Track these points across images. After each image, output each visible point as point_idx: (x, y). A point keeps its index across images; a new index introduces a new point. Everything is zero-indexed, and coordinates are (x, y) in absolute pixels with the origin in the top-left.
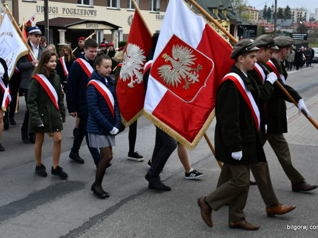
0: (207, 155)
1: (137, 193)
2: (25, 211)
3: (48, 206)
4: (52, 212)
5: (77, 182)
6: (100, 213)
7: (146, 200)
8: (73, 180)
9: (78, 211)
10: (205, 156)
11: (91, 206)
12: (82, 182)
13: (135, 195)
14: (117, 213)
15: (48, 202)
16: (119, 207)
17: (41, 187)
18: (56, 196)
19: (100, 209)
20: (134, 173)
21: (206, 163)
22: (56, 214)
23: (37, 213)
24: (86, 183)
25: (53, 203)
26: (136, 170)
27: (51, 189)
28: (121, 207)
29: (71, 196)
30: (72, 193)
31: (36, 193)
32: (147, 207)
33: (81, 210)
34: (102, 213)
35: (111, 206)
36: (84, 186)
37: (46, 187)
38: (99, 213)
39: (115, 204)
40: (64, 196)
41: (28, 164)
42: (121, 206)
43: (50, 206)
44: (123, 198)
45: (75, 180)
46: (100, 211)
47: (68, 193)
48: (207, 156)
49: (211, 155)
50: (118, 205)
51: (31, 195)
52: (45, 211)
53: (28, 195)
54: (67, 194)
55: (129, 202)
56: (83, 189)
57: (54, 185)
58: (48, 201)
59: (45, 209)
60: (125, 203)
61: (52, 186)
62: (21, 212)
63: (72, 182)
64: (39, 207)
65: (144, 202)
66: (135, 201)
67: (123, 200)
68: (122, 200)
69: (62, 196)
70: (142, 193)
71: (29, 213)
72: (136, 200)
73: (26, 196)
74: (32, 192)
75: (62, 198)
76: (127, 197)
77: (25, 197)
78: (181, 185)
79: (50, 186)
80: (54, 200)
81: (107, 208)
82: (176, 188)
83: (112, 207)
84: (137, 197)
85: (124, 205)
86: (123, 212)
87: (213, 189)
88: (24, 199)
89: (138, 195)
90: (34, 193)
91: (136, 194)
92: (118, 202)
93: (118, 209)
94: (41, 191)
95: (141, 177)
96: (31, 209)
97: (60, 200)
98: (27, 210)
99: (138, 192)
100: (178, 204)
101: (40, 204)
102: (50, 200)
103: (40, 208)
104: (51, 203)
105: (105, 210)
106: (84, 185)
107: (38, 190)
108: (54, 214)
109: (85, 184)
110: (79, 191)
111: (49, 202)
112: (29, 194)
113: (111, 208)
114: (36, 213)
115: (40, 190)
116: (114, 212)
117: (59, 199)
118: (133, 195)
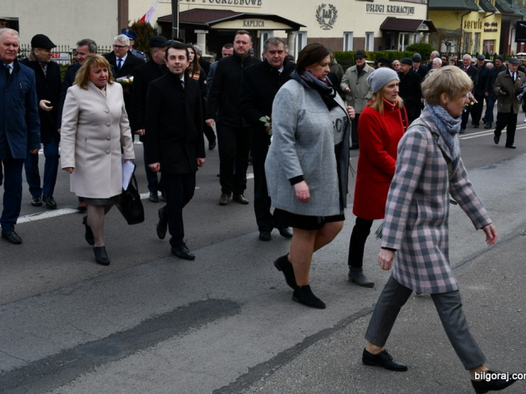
0: (461, 260)
1: (334, 326)
2: (136, 350)
3: (176, 343)
4: (182, 355)
5: (227, 300)
6: (268, 360)
7: (351, 340)
8: (220, 298)
9: (228, 354)
10: (459, 262)
11: (251, 346)
12: (235, 303)
13: (330, 329)
14: (297, 361)
15: (175, 337)
16: (302, 350)
17: (163, 308)
18: (189, 326)
19: (268, 352)
20: (329, 288)
21: (461, 274)
22: (190, 358)
23: (158, 356)
24: (243, 304)
25: (185, 337)
26: (332, 284)
27: (181, 312)
28: (305, 350)
29: (216, 326)
30: (218, 321)
31: (155, 318)
32: (352, 352)
33: (233, 352)
34: (271, 359)
35: (286, 348)
36: (239, 310)
37: (172, 309)
38: (265, 361)
39: (294, 345)
40: (204, 326)
41: (142, 266)
42: (305, 348)
43: (180, 342)
44: (309, 334)
45: (224, 298)
46: (268, 357)
47: (212, 321)
48: (461, 262)
49: (468, 259)
50: (300, 346)
51: (147, 322)
52: (171, 352)
53: (142, 322)
54: (208, 323)
55: (319, 341)
56: (238, 314)
57: (187, 305)
58: (177, 334)
59: (170, 348)
60: (312, 344)
61: (183, 307)
62: (129, 352)
63: (218, 300)
64: (160, 343)
65: (347, 342)
66: (330, 341)
67: (309, 337)
68: (307, 338)
69: (200, 326)
70: (343, 326)
71: (142, 355)
72: (332, 338)
73: (138, 323)
74: (149, 317)
75: (199, 329)
76: (315, 332)
77: (135, 325)
78: (414, 314)
79: (179, 308)
80: (186, 333)
81: (280, 352)
82: (406, 320)
83: (288, 350)
84: (335, 334)
85: (310, 346)
86: (309, 360)
87: (475, 324)
88: (135, 328)
89: (336, 330)
90: (151, 318)
91: (332, 327)
92: (301, 341)
93: (299, 353)
94: (164, 315)
95: (341, 296)
96: (147, 346)
97: (197, 334)
98: (139, 349)
99: (336, 323)
100: (409, 350)
101: (163, 339)
102: (180, 333)
103: (161, 346)
104: (182, 337)
105: (276, 354)
106: (239, 307)
107: (159, 313)
108: (186, 358)
109: (241, 306)
110: (230, 318)
111: (178, 336)
112: (144, 319)
113: (288, 352)
114: (155, 354)
115: (163, 313)
116: (292, 359)
117: (196, 331)
118: (326, 329)
